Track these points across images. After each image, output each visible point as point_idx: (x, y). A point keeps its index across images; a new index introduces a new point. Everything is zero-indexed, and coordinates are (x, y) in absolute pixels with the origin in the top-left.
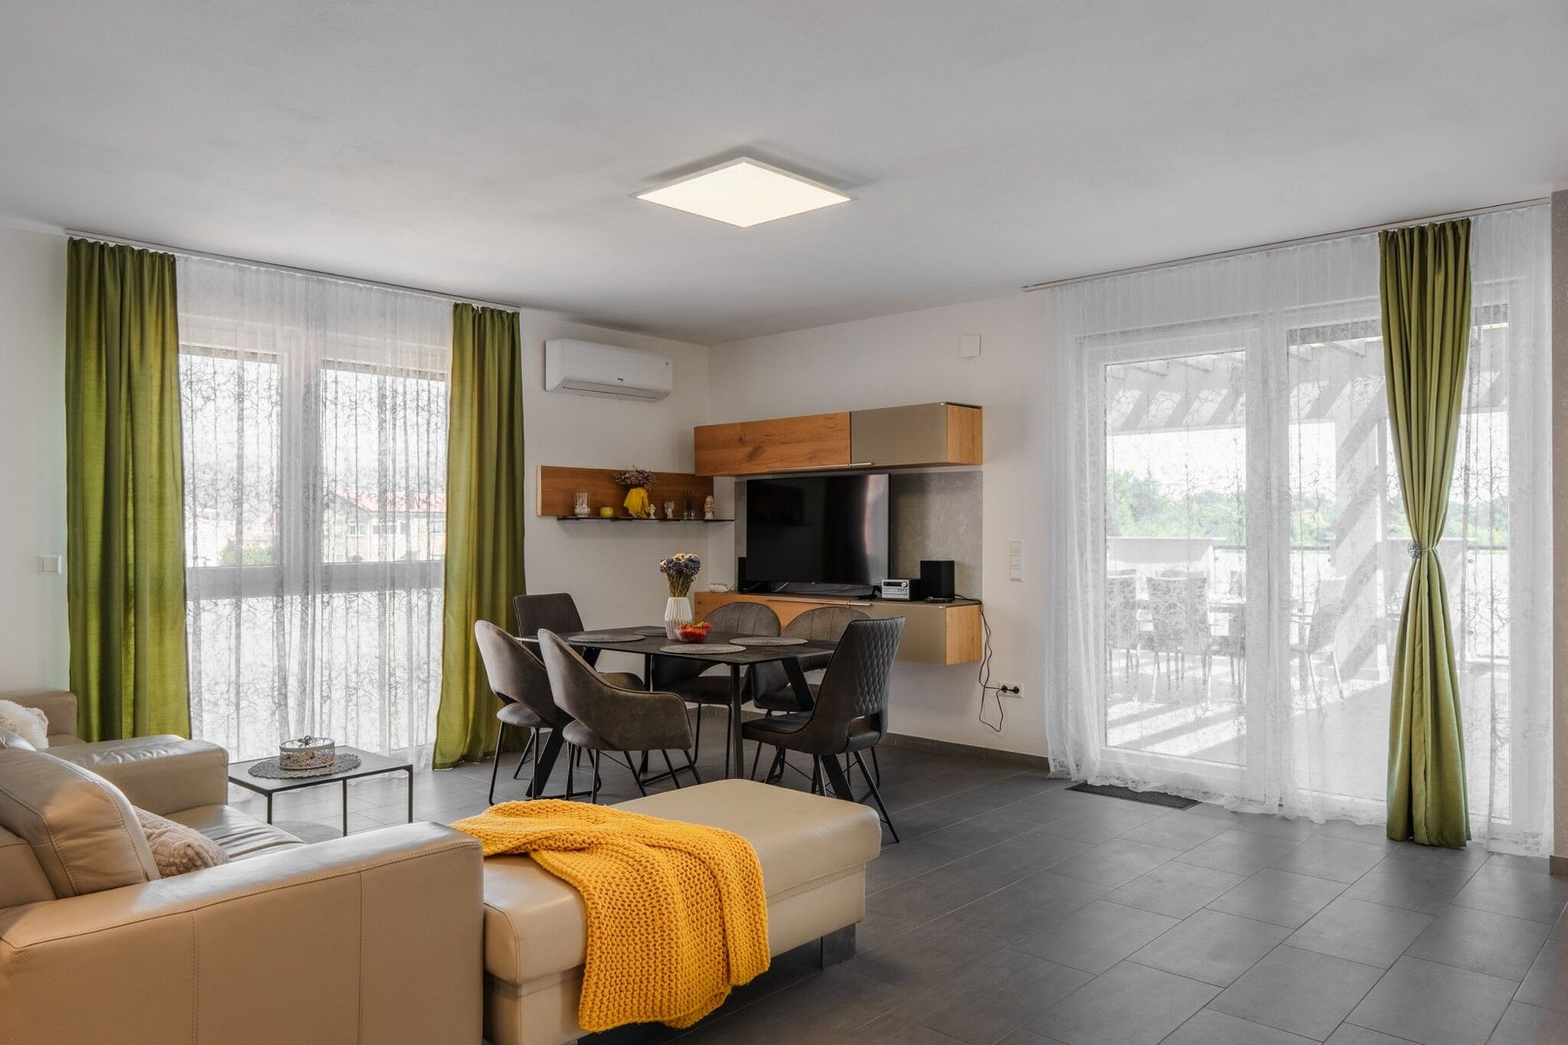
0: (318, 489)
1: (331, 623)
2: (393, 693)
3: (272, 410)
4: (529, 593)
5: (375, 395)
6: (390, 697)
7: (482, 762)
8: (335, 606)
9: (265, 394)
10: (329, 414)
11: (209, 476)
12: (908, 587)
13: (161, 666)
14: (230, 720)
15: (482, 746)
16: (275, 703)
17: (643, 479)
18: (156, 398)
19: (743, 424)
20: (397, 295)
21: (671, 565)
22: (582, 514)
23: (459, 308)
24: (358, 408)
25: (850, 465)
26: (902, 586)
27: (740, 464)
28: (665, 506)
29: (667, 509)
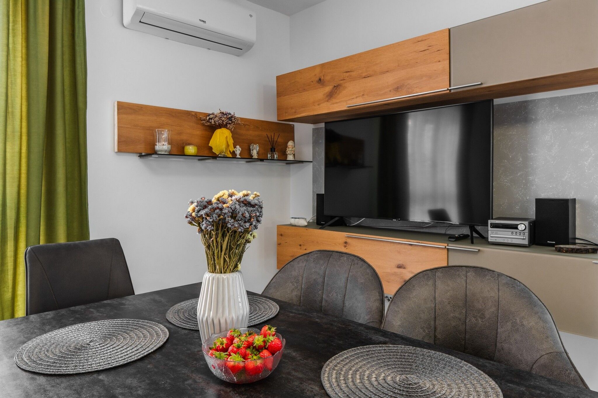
12: (526, 231)
17: (227, 121)
19: (323, 66)
22: (162, 151)
25: (449, 88)
26: (518, 229)
27: (319, 105)
28: (251, 148)
29: (253, 151)
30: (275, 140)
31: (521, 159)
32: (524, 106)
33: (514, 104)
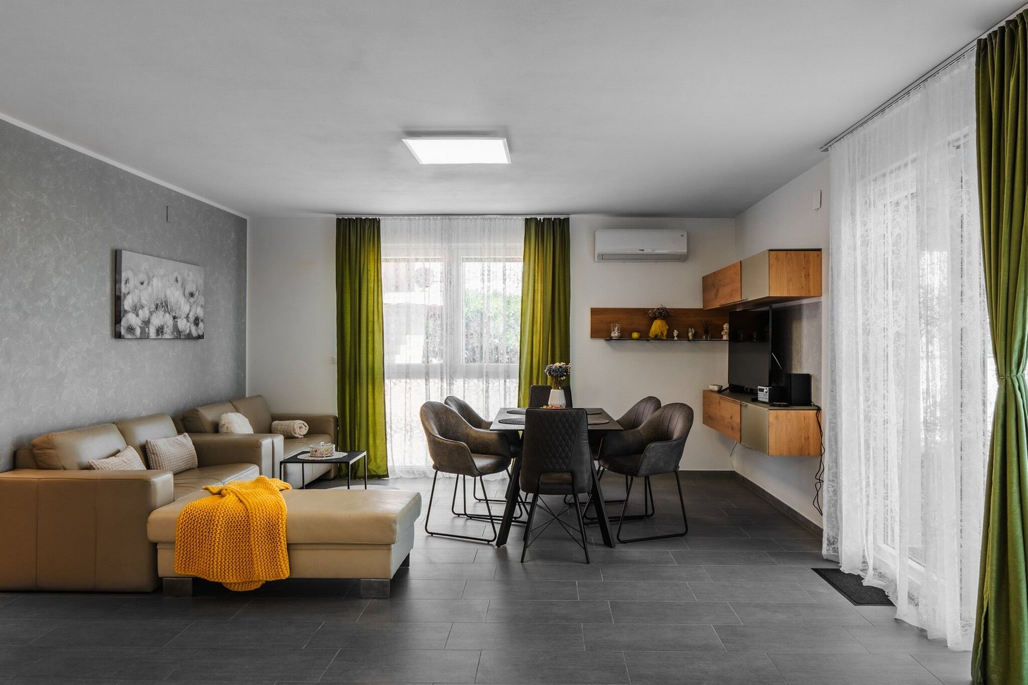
5: (481, 270)
17: (664, 313)
20: (491, 219)
22: (615, 337)
23: (528, 221)
25: (740, 300)
26: (764, 392)
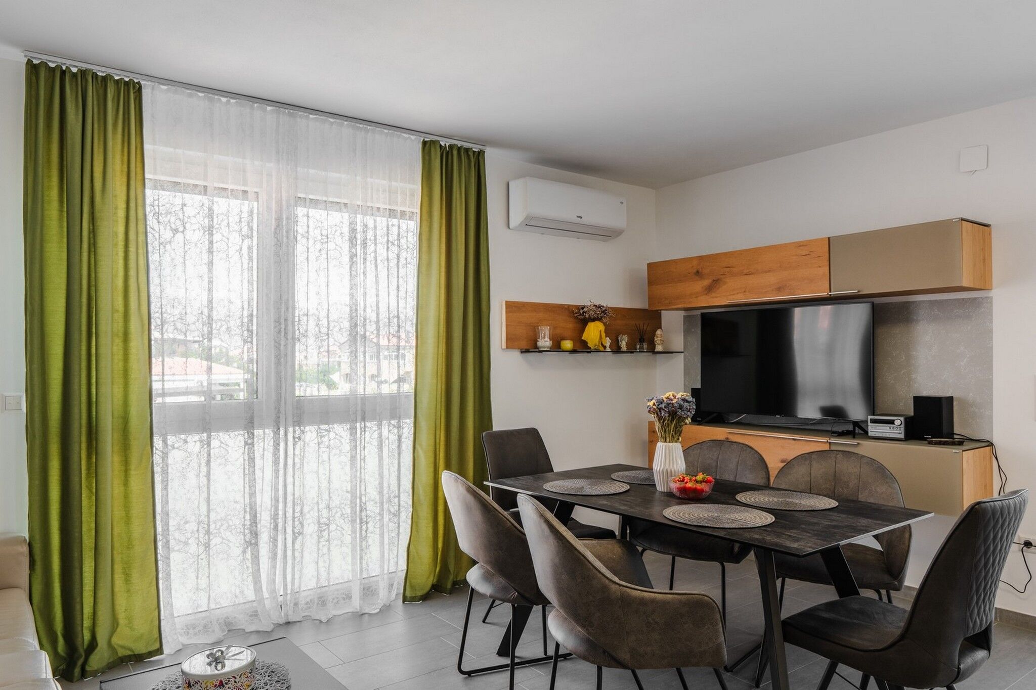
0: (290, 323)
1: (302, 459)
2: (364, 527)
3: (242, 242)
4: (495, 429)
5: (346, 230)
6: (361, 532)
7: (450, 594)
8: (307, 440)
9: (237, 228)
10: (300, 248)
11: (176, 312)
12: (903, 426)
13: (127, 507)
14: (199, 560)
15: (451, 577)
16: (246, 542)
17: (600, 314)
18: (121, 229)
19: (701, 258)
20: (366, 130)
21: (663, 406)
22: (545, 347)
23: (428, 145)
24: (329, 244)
25: (829, 293)
26: (894, 424)
27: (696, 297)
28: (619, 338)
29: (621, 342)
30: (645, 328)
31: (904, 358)
32: (906, 306)
33: (896, 303)
